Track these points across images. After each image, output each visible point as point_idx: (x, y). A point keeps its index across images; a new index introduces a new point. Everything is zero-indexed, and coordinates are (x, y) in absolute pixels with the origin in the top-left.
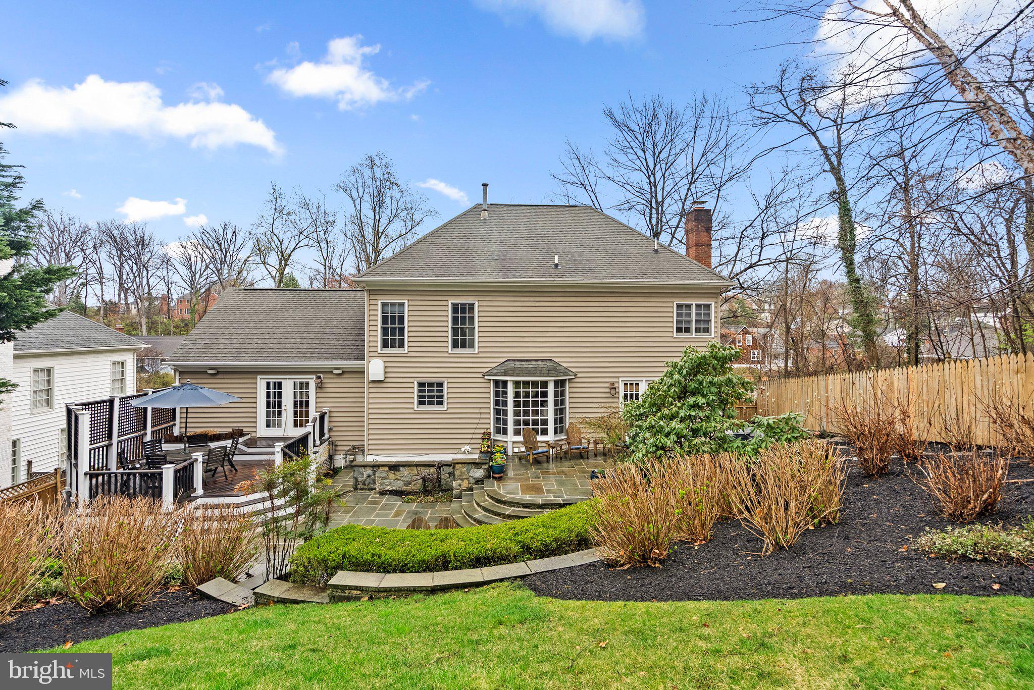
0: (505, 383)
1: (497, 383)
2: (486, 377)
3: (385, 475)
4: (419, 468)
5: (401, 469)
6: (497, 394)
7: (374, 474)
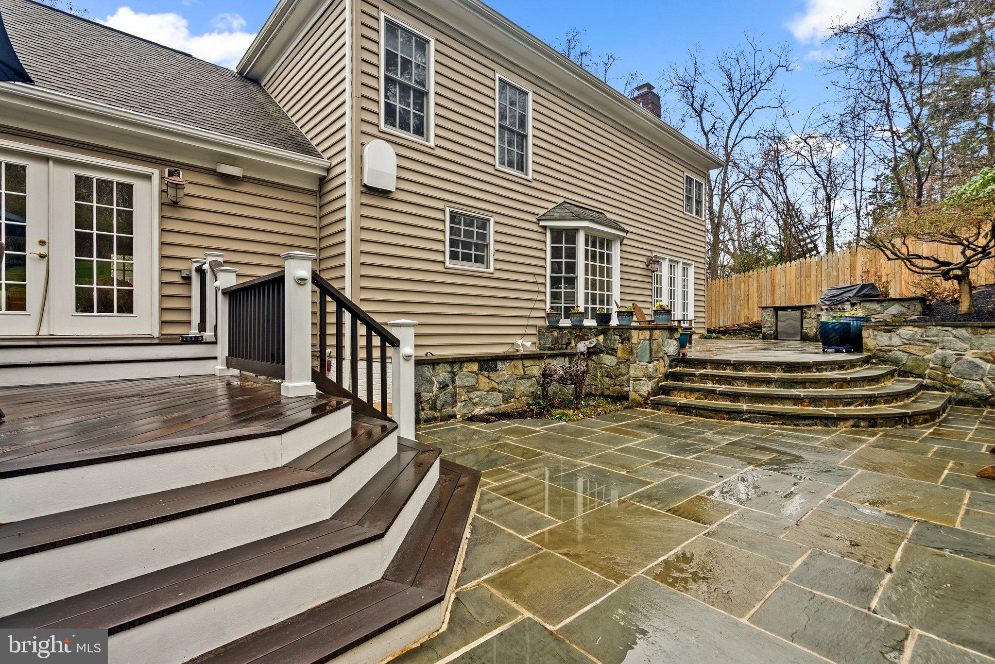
0: (571, 235)
1: (557, 234)
2: (542, 223)
3: (471, 381)
4: (527, 363)
5: (500, 365)
6: (556, 252)
7: (453, 381)
